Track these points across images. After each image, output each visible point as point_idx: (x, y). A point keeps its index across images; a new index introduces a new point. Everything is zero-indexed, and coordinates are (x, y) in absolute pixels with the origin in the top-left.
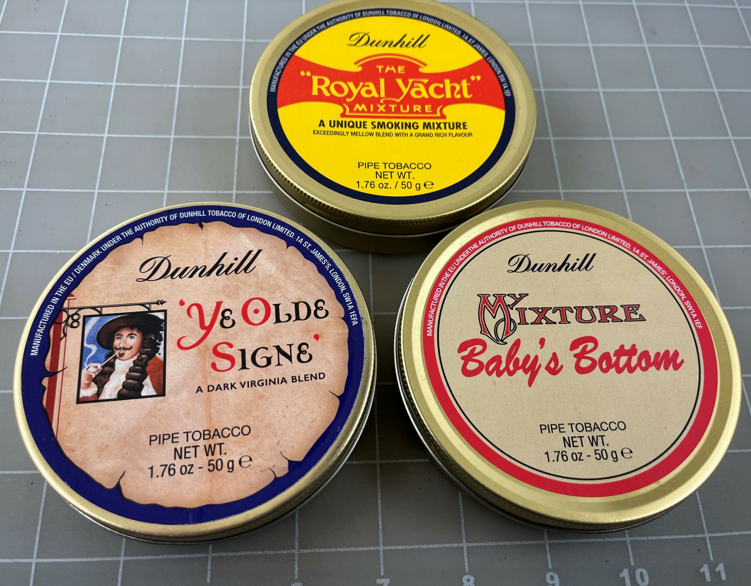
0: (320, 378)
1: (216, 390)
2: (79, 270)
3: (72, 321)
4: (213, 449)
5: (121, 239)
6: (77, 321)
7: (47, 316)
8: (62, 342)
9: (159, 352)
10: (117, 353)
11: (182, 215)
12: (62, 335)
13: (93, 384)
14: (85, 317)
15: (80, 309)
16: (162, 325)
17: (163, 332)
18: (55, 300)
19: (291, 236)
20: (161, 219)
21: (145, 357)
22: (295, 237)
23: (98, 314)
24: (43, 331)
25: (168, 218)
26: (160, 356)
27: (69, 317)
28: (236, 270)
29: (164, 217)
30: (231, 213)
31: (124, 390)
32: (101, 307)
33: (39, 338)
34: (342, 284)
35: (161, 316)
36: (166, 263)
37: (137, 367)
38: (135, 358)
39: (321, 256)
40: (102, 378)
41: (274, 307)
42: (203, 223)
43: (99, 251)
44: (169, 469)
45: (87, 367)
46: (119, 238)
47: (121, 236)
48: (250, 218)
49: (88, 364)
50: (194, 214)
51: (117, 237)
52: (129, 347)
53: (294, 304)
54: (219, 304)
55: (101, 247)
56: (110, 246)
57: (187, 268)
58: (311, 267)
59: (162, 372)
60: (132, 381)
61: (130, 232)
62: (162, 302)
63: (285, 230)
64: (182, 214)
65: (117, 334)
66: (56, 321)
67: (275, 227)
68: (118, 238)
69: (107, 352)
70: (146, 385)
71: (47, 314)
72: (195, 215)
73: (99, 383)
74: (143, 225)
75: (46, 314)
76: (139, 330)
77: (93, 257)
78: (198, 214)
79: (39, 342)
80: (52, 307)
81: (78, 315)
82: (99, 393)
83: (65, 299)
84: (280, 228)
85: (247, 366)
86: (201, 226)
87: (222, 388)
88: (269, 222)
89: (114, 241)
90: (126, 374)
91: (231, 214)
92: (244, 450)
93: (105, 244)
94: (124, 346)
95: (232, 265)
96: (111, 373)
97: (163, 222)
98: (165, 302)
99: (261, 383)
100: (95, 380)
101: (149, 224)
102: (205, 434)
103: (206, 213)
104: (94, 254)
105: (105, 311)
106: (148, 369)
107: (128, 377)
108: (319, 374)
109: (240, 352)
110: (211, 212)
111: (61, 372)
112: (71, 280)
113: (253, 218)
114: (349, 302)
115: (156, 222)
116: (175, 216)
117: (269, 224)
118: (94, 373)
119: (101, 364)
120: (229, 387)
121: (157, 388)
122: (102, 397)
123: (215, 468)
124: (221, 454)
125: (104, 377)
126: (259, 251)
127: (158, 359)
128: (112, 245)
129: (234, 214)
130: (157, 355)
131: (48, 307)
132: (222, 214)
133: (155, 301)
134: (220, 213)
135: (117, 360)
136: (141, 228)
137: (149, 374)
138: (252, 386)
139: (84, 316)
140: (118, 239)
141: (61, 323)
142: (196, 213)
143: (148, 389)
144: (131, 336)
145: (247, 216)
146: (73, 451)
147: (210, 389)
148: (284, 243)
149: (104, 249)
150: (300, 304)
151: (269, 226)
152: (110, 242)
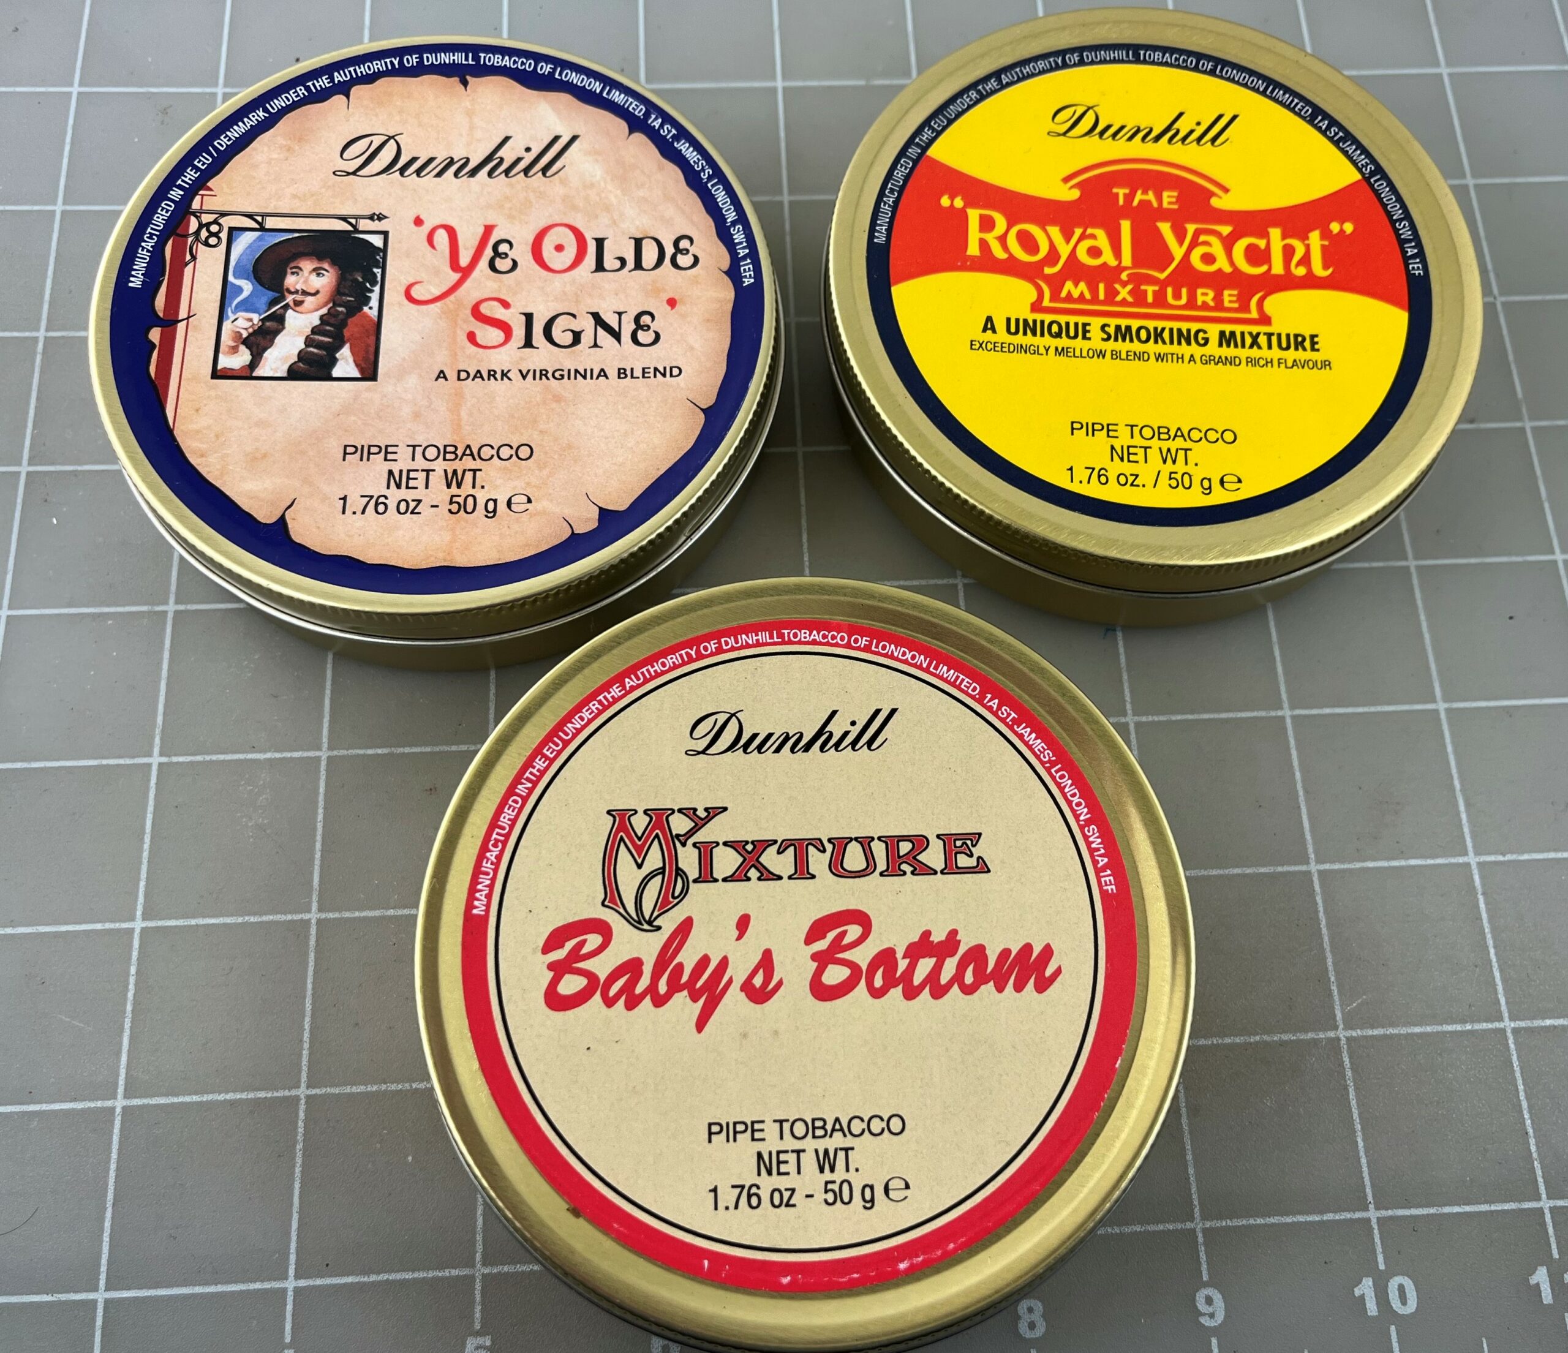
0: (671, 375)
1: (473, 380)
2: (223, 143)
3: (207, 234)
4: (460, 478)
5: (306, 94)
6: (216, 235)
7: (160, 220)
8: (188, 270)
9: (370, 305)
10: (290, 299)
11: (429, 59)
12: (188, 257)
13: (242, 348)
14: (231, 230)
15: (223, 214)
16: (378, 257)
17: (380, 270)
18: (176, 194)
19: (639, 112)
20: (386, 63)
21: (342, 312)
22: (647, 115)
23: (256, 226)
24: (152, 247)
25: (401, 62)
26: (371, 311)
27: (201, 226)
28: (526, 171)
29: (393, 59)
30: (525, 61)
31: (301, 365)
32: (263, 215)
33: (145, 259)
34: (730, 209)
35: (377, 241)
36: (391, 147)
37: (328, 328)
38: (324, 311)
39: (695, 153)
40: (260, 339)
41: (594, 243)
42: (468, 78)
43: (263, 111)
44: (378, 504)
45: (232, 317)
46: (303, 91)
47: (308, 89)
48: (560, 74)
49: (234, 313)
50: (452, 58)
51: (298, 89)
52: (313, 291)
53: (633, 241)
54: (489, 230)
55: (267, 105)
56: (284, 105)
57: (431, 160)
58: (674, 173)
59: (373, 338)
60: (315, 351)
61: (323, 82)
62: (381, 217)
63: (627, 100)
64: (427, 57)
65: (292, 265)
66: (178, 231)
67: (608, 93)
68: (301, 91)
69: (271, 295)
70: (343, 359)
71: (161, 217)
72: (454, 60)
73: (254, 349)
74: (350, 72)
75: (158, 218)
76: (333, 263)
77: (251, 123)
78: (458, 58)
79: (145, 265)
80: (171, 206)
81: (220, 225)
82: (253, 365)
83: (196, 194)
84: (617, 97)
85: (534, 343)
86: (465, 83)
87: (485, 376)
88: (598, 83)
89: (292, 96)
90: (304, 338)
91: (525, 64)
92: (518, 485)
93: (275, 101)
94: (305, 289)
95: (519, 160)
96: (277, 332)
97: (390, 68)
98: (386, 217)
99: (559, 375)
100: (246, 342)
101: (362, 70)
102: (446, 452)
103: (476, 58)
104: (254, 116)
105: (270, 223)
106: (346, 333)
107: (308, 342)
108: (671, 369)
109: (523, 318)
110: (485, 57)
111: (186, 321)
112: (208, 160)
113: (567, 74)
114: (741, 243)
115: (376, 67)
116: (415, 60)
117: (597, 87)
118: (246, 329)
119: (260, 315)
120: (498, 376)
121: (363, 365)
122: (258, 372)
123: (462, 509)
124: (474, 487)
125: (264, 338)
126: (574, 138)
127: (366, 316)
128: (288, 103)
129: (530, 64)
130: (366, 309)
131: (163, 205)
132: (507, 62)
133: (368, 213)
134: (502, 60)
135: (290, 313)
136: (346, 76)
137: (348, 340)
138: (541, 379)
139: (230, 228)
140: (300, 93)
141: (186, 236)
142: (456, 58)
143: (345, 364)
144: (317, 271)
145: (554, 70)
146: (202, 456)
147: (462, 375)
148: (623, 125)
149: (273, 109)
150: (644, 242)
151: (598, 91)
152: (286, 97)
